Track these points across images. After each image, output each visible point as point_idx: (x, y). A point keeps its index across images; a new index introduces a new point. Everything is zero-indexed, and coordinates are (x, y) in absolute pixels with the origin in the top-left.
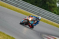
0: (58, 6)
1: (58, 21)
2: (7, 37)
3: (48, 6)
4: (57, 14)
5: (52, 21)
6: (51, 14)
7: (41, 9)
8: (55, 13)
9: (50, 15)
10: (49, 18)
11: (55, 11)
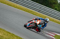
0: (59, 3)
1: (59, 17)
2: (7, 34)
3: (49, 2)
4: (58, 11)
5: (53, 18)
6: (52, 10)
7: (42, 5)
8: (56, 9)
9: (51, 12)
10: (50, 14)
11: (56, 7)
